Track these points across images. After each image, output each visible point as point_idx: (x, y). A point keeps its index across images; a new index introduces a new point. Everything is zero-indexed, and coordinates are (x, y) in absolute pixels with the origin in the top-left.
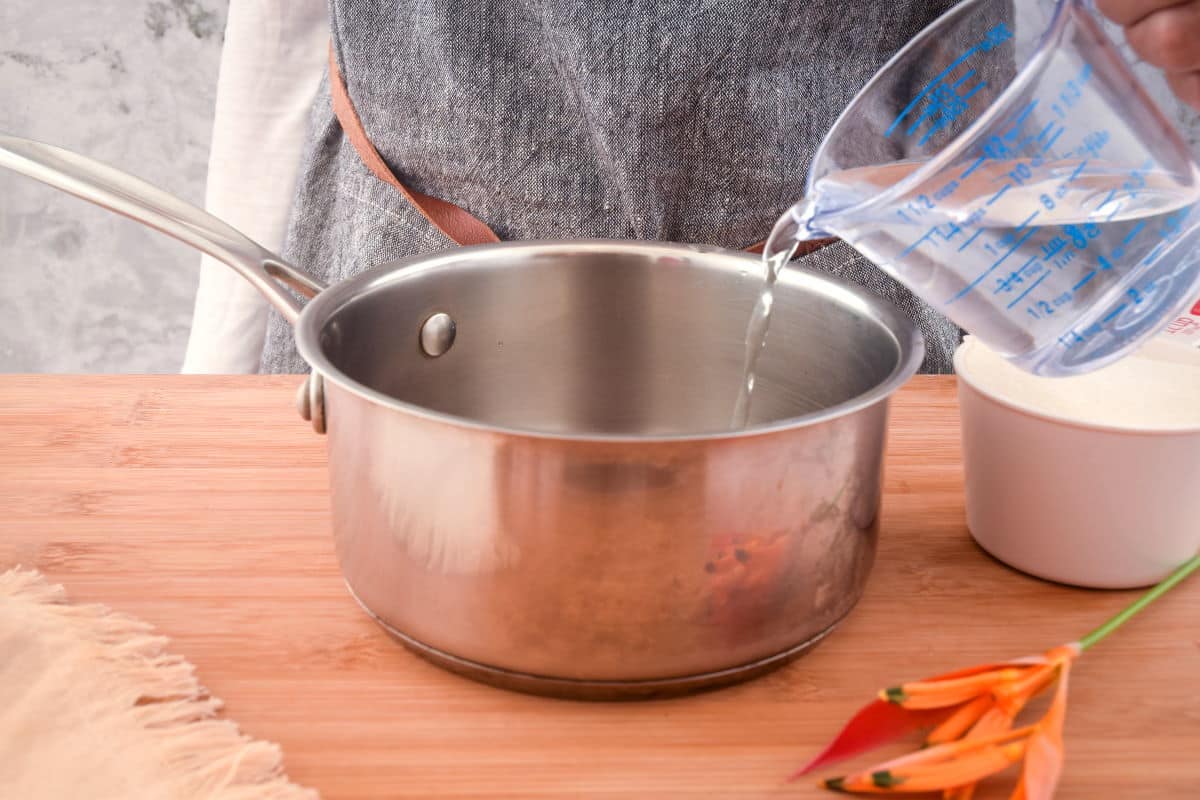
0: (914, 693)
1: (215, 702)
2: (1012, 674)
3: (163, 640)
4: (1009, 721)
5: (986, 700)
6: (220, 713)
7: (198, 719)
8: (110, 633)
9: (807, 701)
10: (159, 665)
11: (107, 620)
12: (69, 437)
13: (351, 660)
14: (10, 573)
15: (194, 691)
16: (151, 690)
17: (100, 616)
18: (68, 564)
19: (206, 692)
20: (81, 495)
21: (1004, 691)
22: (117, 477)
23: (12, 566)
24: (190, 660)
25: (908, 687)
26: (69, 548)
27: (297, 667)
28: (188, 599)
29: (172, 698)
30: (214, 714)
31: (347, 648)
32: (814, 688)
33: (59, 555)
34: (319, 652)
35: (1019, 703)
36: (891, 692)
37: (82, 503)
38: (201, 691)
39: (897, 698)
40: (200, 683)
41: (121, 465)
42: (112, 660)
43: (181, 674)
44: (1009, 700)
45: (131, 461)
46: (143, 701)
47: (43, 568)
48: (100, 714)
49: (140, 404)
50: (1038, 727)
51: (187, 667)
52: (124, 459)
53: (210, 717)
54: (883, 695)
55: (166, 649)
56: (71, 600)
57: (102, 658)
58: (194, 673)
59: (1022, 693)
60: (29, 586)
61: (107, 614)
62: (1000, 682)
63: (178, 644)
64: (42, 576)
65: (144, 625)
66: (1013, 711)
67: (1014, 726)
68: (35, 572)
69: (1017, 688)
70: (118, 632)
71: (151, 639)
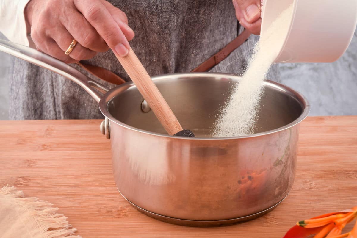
0: (308, 223)
1: (74, 229)
2: (341, 216)
3: (57, 209)
4: (340, 232)
5: (332, 225)
6: (76, 233)
7: (69, 235)
8: (39, 207)
9: (272, 226)
10: (55, 217)
11: (37, 202)
12: (24, 141)
13: (119, 215)
14: (5, 187)
15: (67, 226)
16: (53, 226)
17: (35, 201)
18: (24, 184)
19: (71, 226)
20: (28, 161)
21: (338, 221)
22: (40, 154)
23: (6, 185)
24: (65, 215)
25: (306, 221)
26: (25, 179)
27: (102, 217)
28: (65, 195)
29: (60, 228)
30: (74, 233)
31: (118, 211)
32: (275, 222)
33: (21, 181)
34: (109, 212)
35: (343, 225)
36: (300, 223)
37: (28, 163)
38: (69, 226)
39: (302, 224)
40: (69, 223)
41: (41, 150)
42: (40, 216)
43: (63, 220)
44: (340, 224)
45: (45, 149)
46: (50, 229)
47: (15, 185)
48: (36, 234)
49: (47, 130)
50: (350, 233)
51: (65, 218)
52: (42, 148)
53: (73, 234)
54: (298, 224)
55: (58, 212)
56: (25, 196)
57: (36, 215)
58: (67, 220)
59: (345, 222)
60: (11, 192)
61: (38, 200)
62: (336, 219)
63: (62, 210)
64: (15, 188)
65: (50, 204)
66: (341, 229)
67: (342, 234)
68: (13, 187)
69: (343, 220)
70: (41, 206)
71: (52, 209)
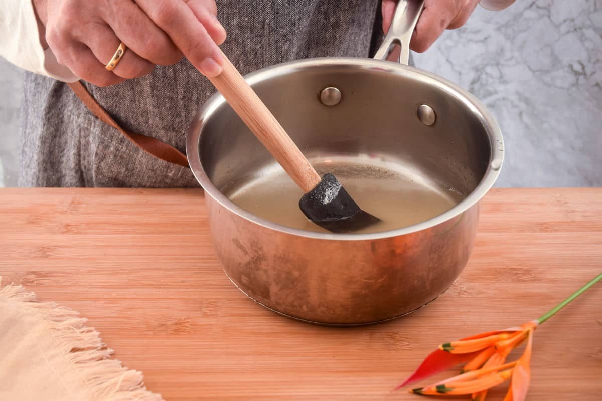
0: (456, 346)
1: (110, 351)
2: (504, 336)
3: (84, 320)
4: (503, 360)
5: (492, 349)
6: (113, 356)
7: (102, 359)
8: (58, 316)
9: (403, 350)
10: (83, 332)
11: (56, 310)
13: (178, 330)
14: (8, 286)
15: (99, 345)
16: (78, 345)
17: (54, 308)
18: (37, 282)
19: (106, 346)
20: (44, 248)
21: (501, 344)
22: (61, 238)
23: (9, 283)
24: (97, 330)
25: (453, 343)
26: (38, 274)
27: (151, 333)
28: (96, 299)
29: (89, 349)
30: (109, 356)
31: (175, 324)
32: (407, 343)
33: (32, 278)
34: (162, 325)
35: (508, 351)
36: (444, 346)
37: (44, 251)
38: (103, 345)
39: (447, 348)
40: (102, 341)
41: (63, 233)
42: (59, 330)
43: (93, 337)
44: (503, 349)
45: (69, 231)
46: (74, 350)
47: (25, 284)
48: (53, 357)
49: (73, 202)
50: (518, 362)
51: (96, 333)
52: (65, 230)
53: (108, 358)
54: (441, 347)
55: (85, 325)
56: (39, 300)
57: (54, 329)
58: (100, 336)
59: (510, 345)
60: (18, 293)
61: (57, 307)
62: (499, 340)
63: (92, 322)
64: (24, 288)
65: (75, 312)
66: (505, 355)
67: (506, 362)
68: (20, 286)
69: (507, 342)
70: (62, 316)
71: (78, 319)
